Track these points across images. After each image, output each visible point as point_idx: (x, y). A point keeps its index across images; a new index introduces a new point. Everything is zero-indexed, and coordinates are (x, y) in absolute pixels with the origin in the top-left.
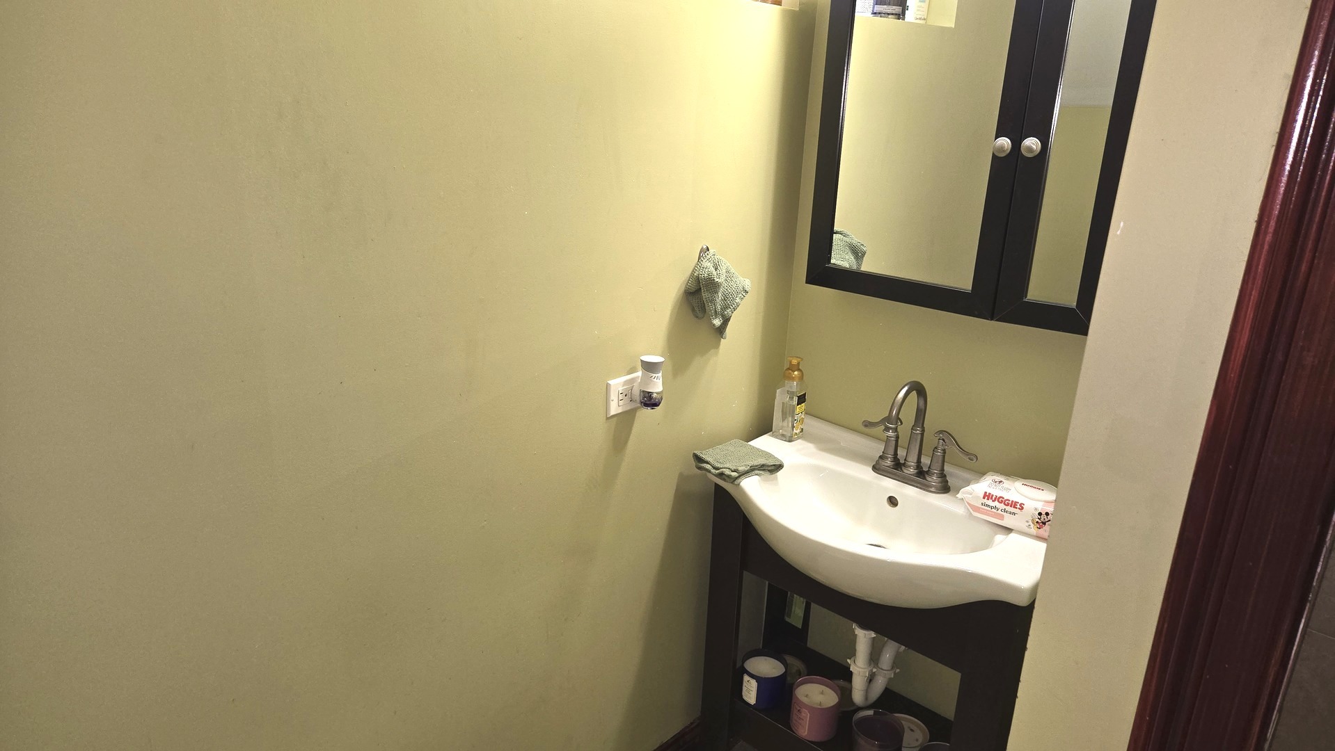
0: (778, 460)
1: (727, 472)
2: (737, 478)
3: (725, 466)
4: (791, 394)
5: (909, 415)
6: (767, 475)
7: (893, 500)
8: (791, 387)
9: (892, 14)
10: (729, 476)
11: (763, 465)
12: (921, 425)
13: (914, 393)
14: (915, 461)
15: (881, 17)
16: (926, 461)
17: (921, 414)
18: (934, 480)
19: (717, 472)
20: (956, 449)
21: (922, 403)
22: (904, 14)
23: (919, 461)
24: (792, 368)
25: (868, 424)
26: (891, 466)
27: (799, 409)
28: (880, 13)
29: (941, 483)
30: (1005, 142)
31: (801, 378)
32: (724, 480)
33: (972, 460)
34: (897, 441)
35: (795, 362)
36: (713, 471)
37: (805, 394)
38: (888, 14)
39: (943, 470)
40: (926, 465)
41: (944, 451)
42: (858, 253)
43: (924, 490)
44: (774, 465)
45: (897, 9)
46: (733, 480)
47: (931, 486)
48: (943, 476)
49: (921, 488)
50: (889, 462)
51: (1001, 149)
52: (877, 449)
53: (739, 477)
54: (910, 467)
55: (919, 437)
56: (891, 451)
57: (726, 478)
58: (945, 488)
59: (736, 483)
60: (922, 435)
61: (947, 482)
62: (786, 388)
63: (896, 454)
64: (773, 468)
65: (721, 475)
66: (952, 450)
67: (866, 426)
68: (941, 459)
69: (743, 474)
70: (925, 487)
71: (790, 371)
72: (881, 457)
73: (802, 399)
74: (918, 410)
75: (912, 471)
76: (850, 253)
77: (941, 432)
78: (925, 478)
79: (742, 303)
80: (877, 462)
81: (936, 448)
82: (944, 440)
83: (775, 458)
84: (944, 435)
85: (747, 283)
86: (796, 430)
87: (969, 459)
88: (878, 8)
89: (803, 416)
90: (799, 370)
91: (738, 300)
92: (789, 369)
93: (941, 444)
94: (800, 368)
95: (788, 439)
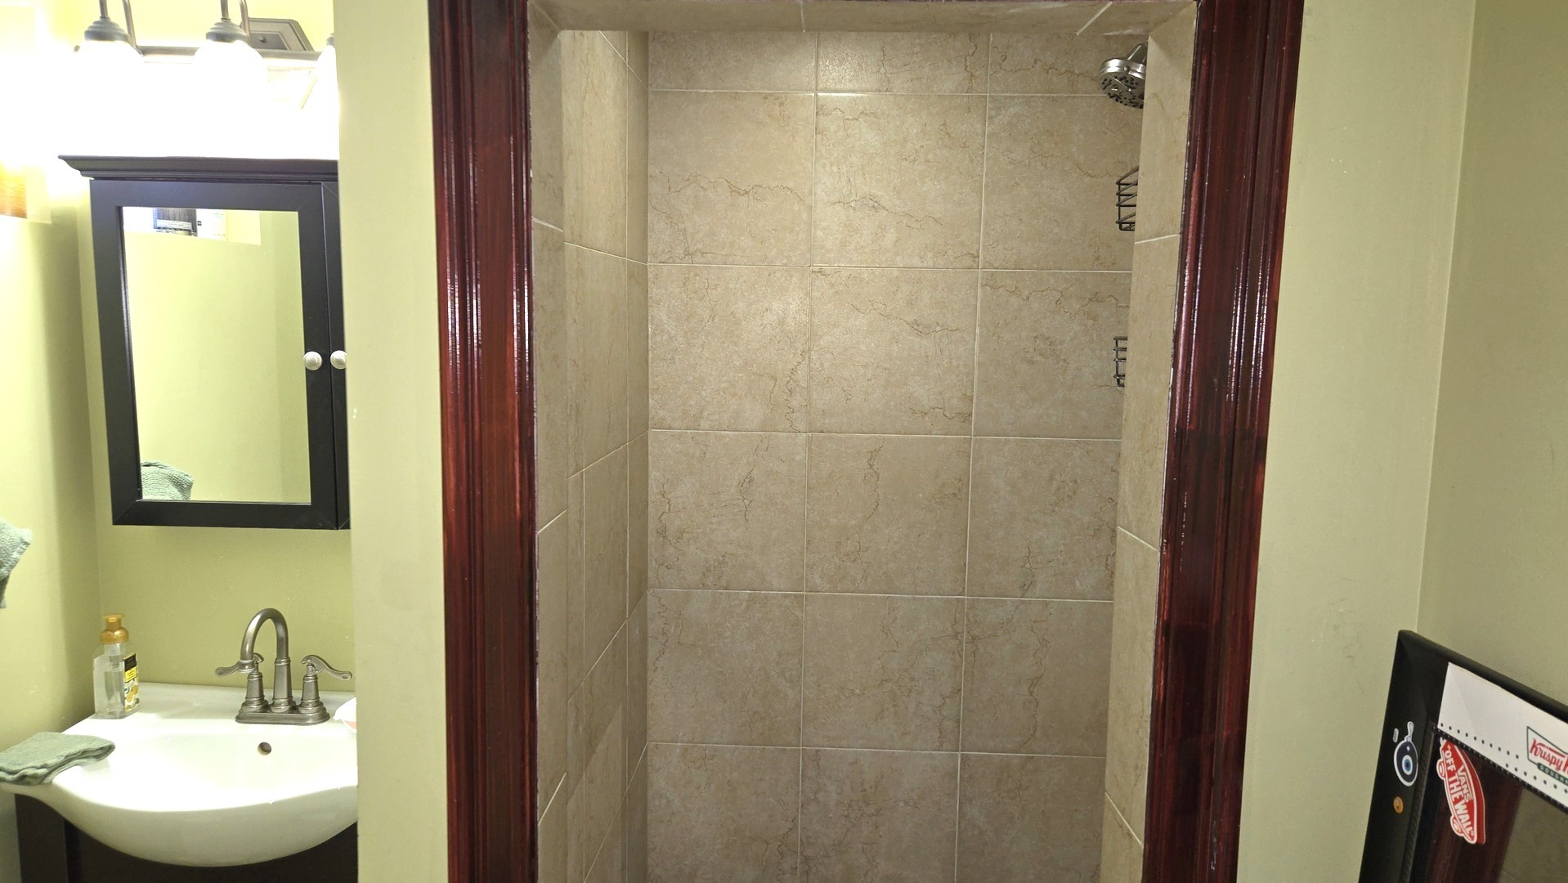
0: (107, 741)
1: (31, 772)
2: (46, 775)
3: (28, 765)
4: (114, 661)
5: (267, 647)
6: (92, 761)
7: (266, 747)
8: (113, 651)
9: (181, 230)
10: (34, 776)
11: (85, 752)
12: (284, 655)
13: (269, 622)
14: (286, 696)
15: (167, 232)
16: (297, 695)
17: (283, 644)
18: (310, 711)
19: (15, 776)
20: (327, 672)
21: (281, 630)
22: (195, 230)
23: (290, 696)
24: (111, 628)
25: (222, 672)
26: (260, 710)
27: (128, 675)
28: (164, 228)
29: (318, 712)
30: (315, 357)
31: (126, 637)
32: (28, 784)
33: (347, 678)
34: (260, 680)
35: (113, 619)
36: (9, 777)
37: (134, 657)
38: (175, 229)
39: (317, 697)
40: (298, 699)
41: (316, 677)
42: (182, 485)
43: (299, 724)
44: (102, 748)
45: (188, 225)
46: (39, 780)
47: (307, 719)
48: (319, 704)
49: (295, 724)
50: (255, 707)
51: (313, 363)
52: (237, 697)
53: (49, 773)
54: (280, 704)
55: (285, 669)
56: (256, 693)
57: (32, 780)
58: (324, 716)
59: (46, 781)
60: (288, 666)
61: (325, 709)
62: (107, 654)
63: (262, 696)
64: (100, 752)
65: (23, 779)
66: (324, 673)
67: (220, 674)
68: (313, 686)
69: (55, 769)
70: (302, 721)
71: (109, 633)
72: (244, 704)
73: (130, 663)
74: (279, 640)
75: (284, 708)
76: (171, 486)
77: (308, 657)
78: (299, 712)
79: (22, 558)
80: (241, 711)
81: (306, 676)
82: (313, 666)
83: (100, 740)
84: (314, 660)
85: (27, 534)
86: (129, 701)
87: (344, 678)
88: (162, 223)
89: (136, 683)
90: (120, 628)
91: (15, 555)
92: (107, 630)
93: (310, 670)
94: (123, 626)
95: (118, 715)
